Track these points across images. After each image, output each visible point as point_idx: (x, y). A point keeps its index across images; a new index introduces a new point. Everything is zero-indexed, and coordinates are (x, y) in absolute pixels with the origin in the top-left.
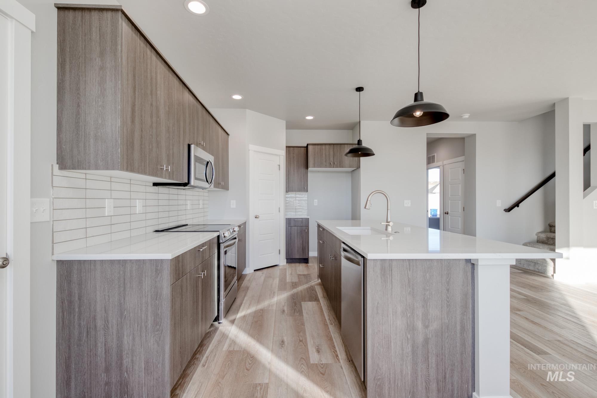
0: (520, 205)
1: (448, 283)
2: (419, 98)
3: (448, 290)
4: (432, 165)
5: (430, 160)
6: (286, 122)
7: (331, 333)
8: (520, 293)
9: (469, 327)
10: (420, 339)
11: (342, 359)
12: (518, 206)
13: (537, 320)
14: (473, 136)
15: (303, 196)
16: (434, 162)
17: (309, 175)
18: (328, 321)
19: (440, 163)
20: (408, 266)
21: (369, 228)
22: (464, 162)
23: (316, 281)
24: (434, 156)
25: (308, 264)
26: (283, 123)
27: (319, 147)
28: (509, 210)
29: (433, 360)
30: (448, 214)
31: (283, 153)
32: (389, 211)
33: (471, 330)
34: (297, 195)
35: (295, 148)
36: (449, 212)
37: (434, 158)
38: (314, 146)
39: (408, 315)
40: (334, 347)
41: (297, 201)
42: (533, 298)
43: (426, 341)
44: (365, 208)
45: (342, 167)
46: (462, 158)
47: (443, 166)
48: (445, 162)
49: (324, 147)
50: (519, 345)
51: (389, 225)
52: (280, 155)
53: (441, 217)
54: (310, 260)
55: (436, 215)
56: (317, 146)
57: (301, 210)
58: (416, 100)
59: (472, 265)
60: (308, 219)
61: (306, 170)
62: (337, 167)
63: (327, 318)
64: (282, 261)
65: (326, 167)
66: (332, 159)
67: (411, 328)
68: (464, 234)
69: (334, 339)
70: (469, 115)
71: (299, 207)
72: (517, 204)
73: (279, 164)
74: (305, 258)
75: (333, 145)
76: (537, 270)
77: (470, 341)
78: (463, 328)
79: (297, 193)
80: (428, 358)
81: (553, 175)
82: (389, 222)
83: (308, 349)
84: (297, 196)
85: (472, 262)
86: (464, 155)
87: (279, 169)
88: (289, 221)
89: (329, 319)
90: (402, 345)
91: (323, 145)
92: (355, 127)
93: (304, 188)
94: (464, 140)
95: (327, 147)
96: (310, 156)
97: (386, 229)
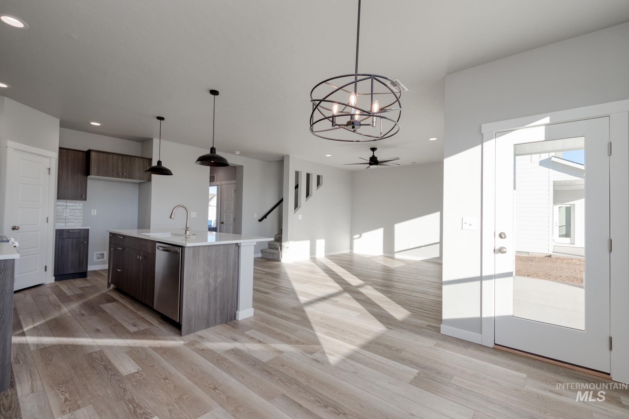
0: (267, 217)
1: (227, 257)
2: (213, 151)
3: (227, 261)
4: (213, 183)
5: (212, 179)
6: (60, 120)
7: (141, 315)
8: (263, 271)
9: (236, 278)
10: (212, 288)
11: (156, 324)
12: (266, 218)
13: (269, 281)
14: (241, 167)
15: (78, 205)
16: (214, 181)
17: (89, 182)
18: (135, 310)
19: (218, 183)
20: (208, 250)
21: (170, 233)
22: (235, 185)
23: (106, 289)
24: (214, 176)
25: (87, 278)
26: (57, 122)
27: (105, 155)
28: (260, 220)
29: (218, 299)
30: (223, 223)
31: (55, 155)
32: (188, 220)
33: (237, 280)
34: (67, 203)
35: (70, 151)
36: (224, 222)
37: (214, 178)
38: (98, 154)
39: (207, 277)
40: (147, 321)
41: (68, 210)
42: (269, 272)
43: (215, 289)
44: (170, 217)
45: (132, 179)
46: (234, 182)
47: (221, 185)
48: (223, 183)
49: (110, 156)
50: (259, 293)
51: (188, 230)
52: (51, 157)
53: (218, 227)
54: (88, 274)
55: (211, 226)
56: (102, 154)
57: (73, 220)
58: (211, 152)
59: (238, 245)
60: (88, 229)
61: (85, 177)
62: (126, 178)
63: (133, 309)
64: (49, 278)
65: (113, 176)
66: (120, 169)
67: (208, 284)
68: (234, 233)
69: (145, 317)
70: (239, 152)
71: (70, 217)
72: (265, 217)
73: (48, 167)
74: (82, 272)
75: (122, 156)
76: (274, 258)
77: (236, 285)
78: (233, 280)
79: (68, 201)
80: (216, 298)
81: (282, 200)
82: (188, 228)
83: (125, 327)
84: (69, 204)
85: (239, 245)
86: (235, 179)
87: (49, 173)
88: (60, 233)
89: (135, 309)
90: (203, 294)
91: (110, 154)
92: (146, 142)
93: (82, 196)
94: (236, 169)
95: (115, 157)
96: (93, 163)
97: (186, 233)
